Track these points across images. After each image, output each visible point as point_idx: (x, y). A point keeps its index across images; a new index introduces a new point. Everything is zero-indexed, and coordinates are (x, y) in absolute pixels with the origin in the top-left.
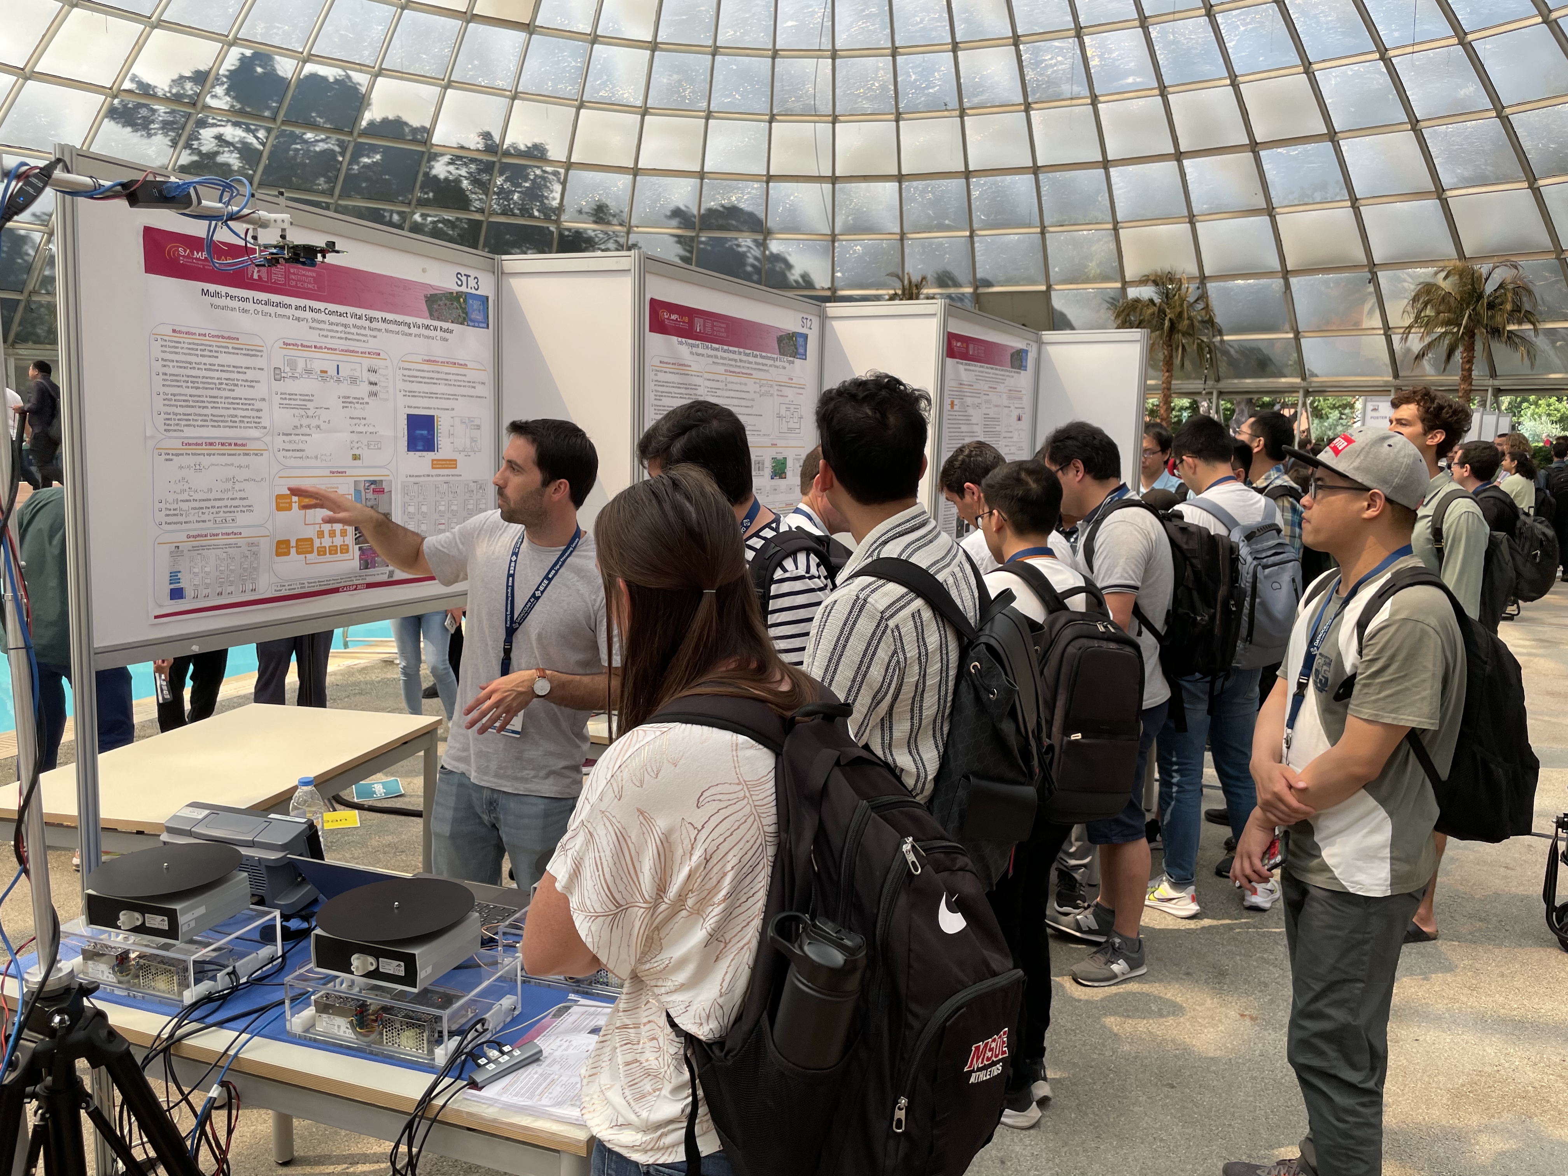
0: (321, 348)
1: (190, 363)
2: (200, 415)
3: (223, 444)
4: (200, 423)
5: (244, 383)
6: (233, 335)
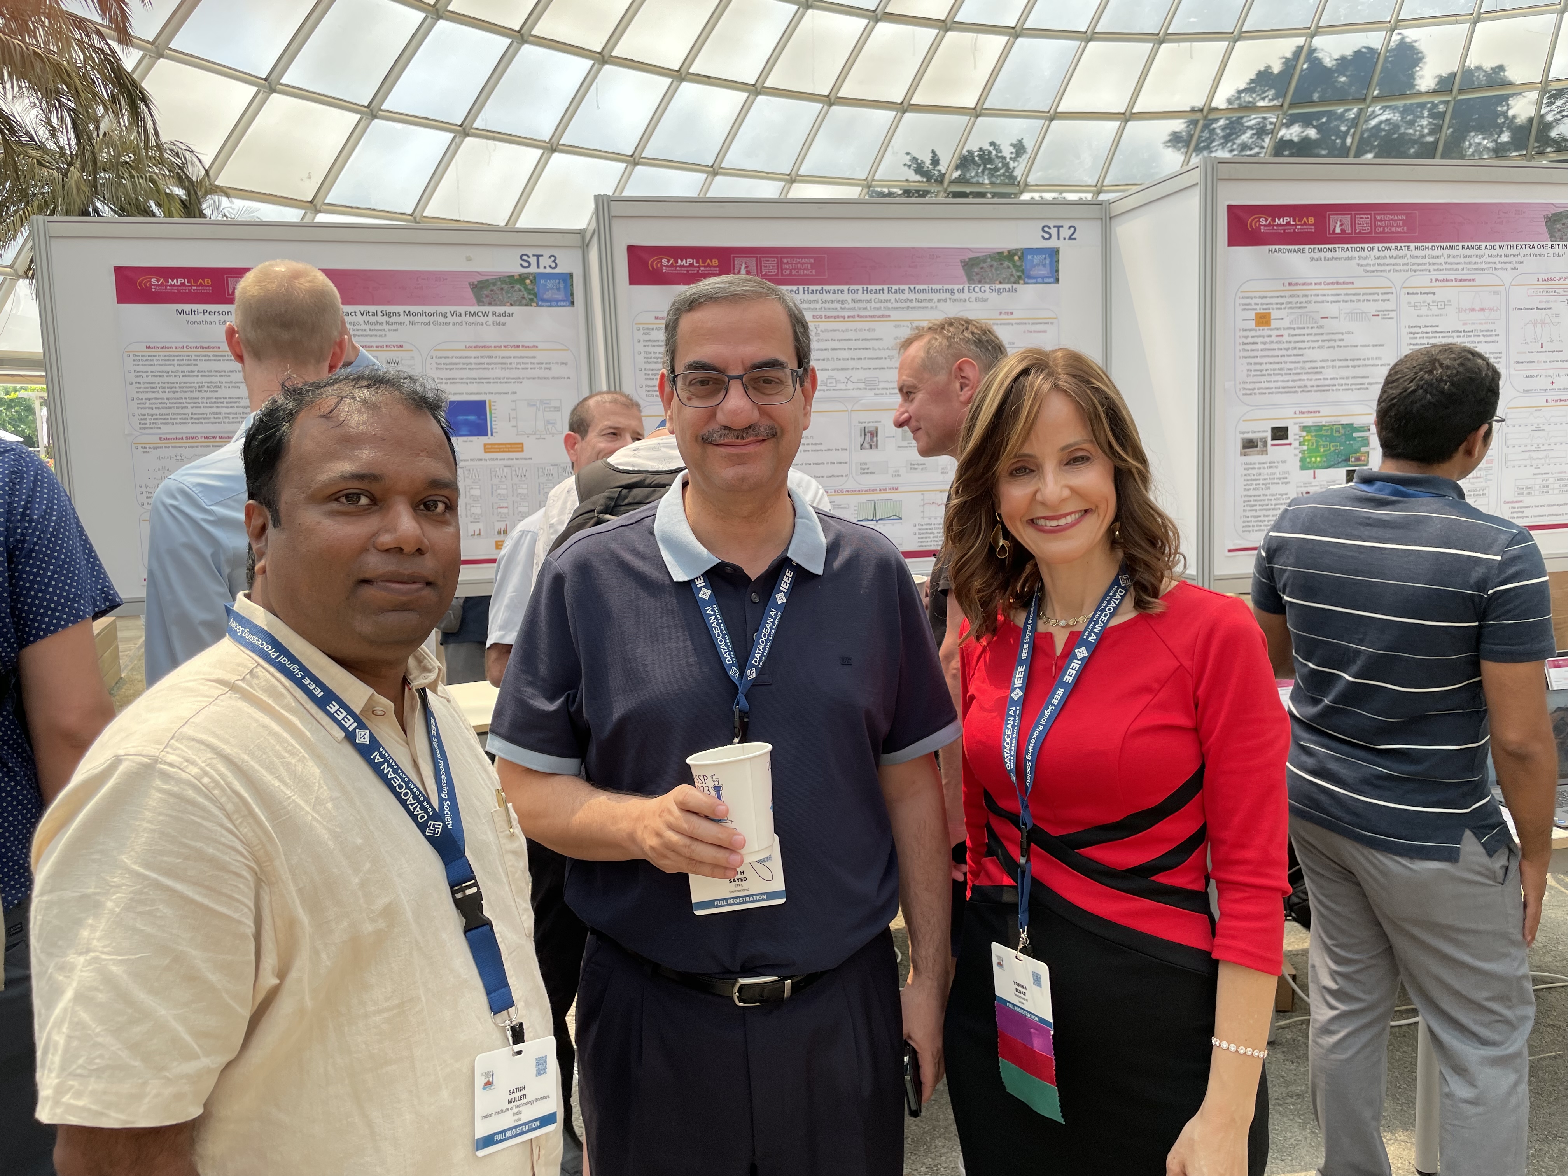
1: (166, 372)
2: (178, 414)
3: (206, 438)
4: (178, 421)
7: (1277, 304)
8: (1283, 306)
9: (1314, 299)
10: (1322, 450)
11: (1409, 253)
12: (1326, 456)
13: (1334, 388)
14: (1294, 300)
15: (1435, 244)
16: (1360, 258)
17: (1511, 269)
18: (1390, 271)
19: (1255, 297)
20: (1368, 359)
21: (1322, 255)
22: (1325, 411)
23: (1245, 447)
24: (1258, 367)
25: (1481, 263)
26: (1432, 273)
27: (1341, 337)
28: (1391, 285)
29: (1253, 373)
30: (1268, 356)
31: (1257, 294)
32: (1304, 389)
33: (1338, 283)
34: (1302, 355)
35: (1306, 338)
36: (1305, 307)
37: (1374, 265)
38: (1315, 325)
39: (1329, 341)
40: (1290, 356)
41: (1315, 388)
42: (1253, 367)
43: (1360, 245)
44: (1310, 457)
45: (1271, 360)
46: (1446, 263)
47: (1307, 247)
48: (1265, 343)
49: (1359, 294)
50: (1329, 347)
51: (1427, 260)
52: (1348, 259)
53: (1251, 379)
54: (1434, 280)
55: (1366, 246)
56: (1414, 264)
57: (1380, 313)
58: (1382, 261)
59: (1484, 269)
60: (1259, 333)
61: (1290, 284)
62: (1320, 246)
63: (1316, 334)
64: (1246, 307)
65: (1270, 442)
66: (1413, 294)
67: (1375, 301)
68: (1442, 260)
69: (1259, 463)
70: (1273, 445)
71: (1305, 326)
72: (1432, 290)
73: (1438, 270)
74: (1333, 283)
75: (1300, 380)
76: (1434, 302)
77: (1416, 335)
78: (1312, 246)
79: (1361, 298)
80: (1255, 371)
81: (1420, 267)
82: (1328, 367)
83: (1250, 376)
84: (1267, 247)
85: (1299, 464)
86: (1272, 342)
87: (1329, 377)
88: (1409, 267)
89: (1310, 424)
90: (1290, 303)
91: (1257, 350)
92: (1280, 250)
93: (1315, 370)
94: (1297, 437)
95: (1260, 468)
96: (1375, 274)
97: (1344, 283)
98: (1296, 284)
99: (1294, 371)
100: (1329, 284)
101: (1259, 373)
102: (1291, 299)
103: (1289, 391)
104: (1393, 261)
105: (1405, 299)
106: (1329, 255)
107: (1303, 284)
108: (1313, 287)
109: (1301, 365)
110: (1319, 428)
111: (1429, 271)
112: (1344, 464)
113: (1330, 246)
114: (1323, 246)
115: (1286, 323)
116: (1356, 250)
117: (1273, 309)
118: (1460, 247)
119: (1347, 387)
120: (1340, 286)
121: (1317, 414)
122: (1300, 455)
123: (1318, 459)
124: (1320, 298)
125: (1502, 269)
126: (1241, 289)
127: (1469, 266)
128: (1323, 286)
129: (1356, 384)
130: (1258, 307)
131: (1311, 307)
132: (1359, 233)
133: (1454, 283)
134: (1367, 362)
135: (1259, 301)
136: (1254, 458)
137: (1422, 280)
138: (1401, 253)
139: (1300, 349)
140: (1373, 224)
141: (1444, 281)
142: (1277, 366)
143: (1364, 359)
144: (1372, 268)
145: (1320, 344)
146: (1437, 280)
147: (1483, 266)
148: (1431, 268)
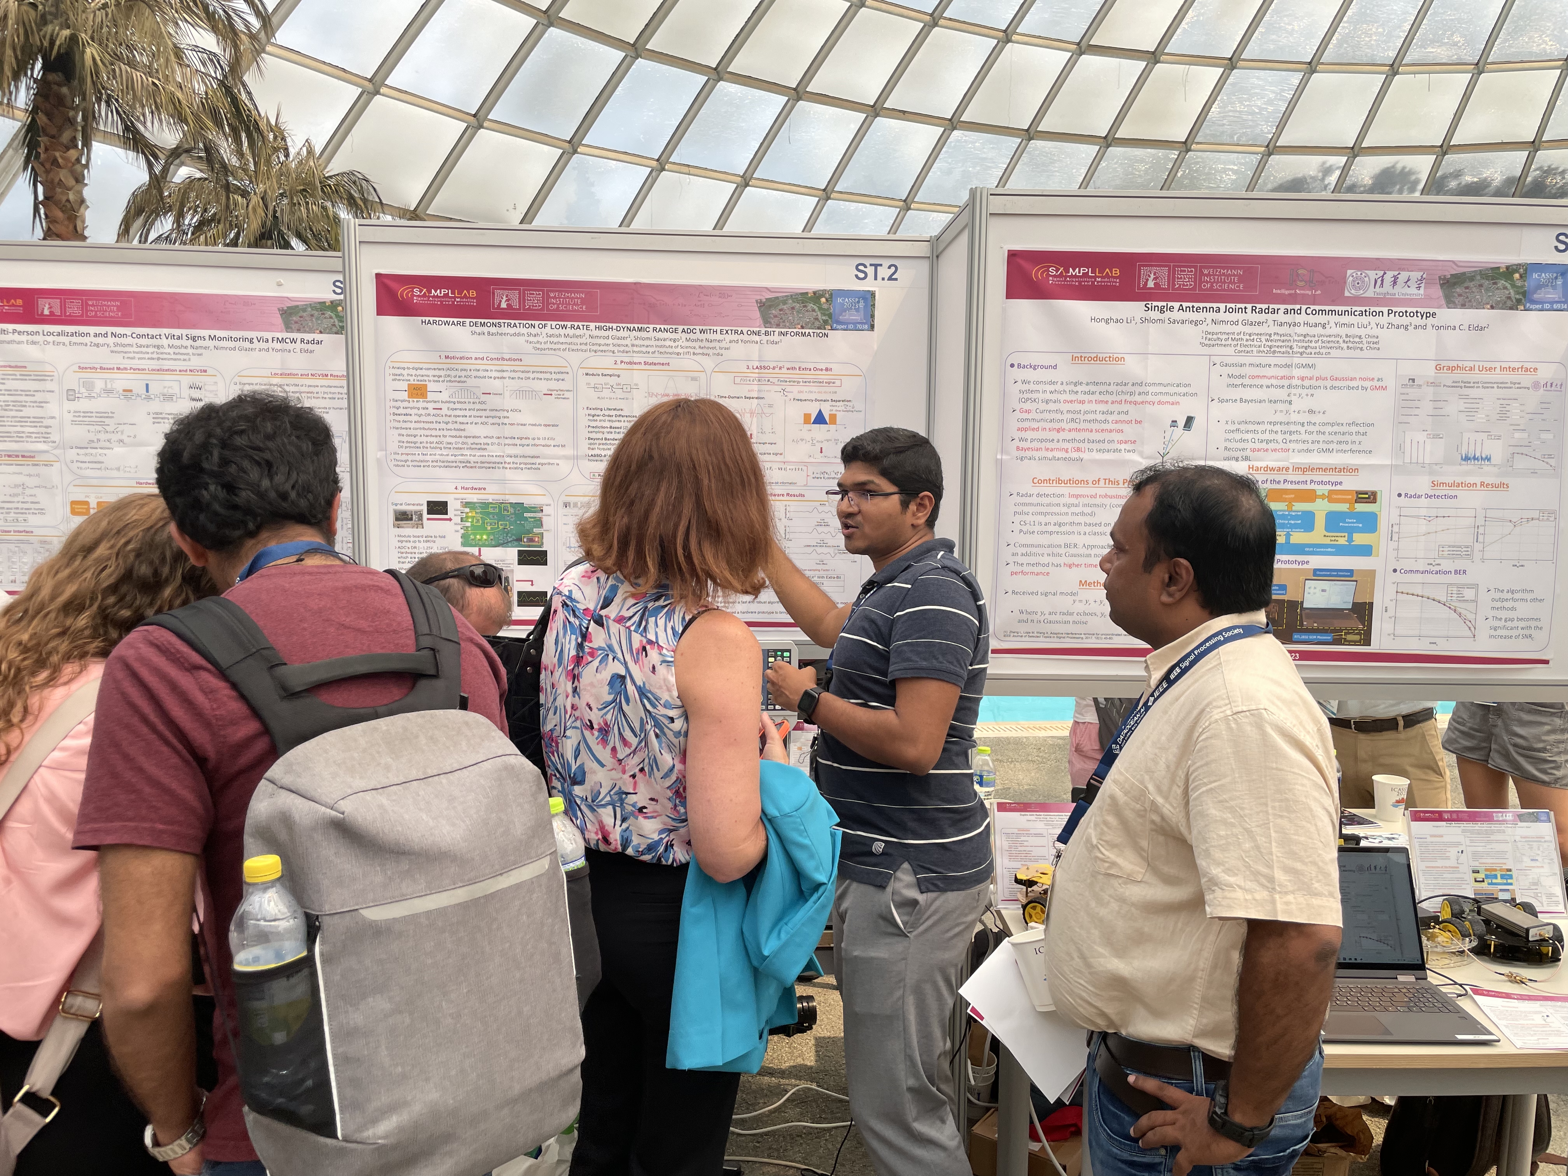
0: (126, 369)
5: (32, 404)
6: (19, 364)
7: (434, 376)
8: (441, 379)
9: (474, 373)
10: (489, 528)
11: (588, 333)
12: (493, 534)
13: (501, 466)
14: (453, 373)
15: (620, 325)
16: (530, 335)
17: (714, 354)
18: (564, 350)
19: (408, 368)
20: (539, 439)
21: (485, 329)
22: (492, 488)
23: (397, 519)
24: (412, 439)
25: (676, 347)
26: (617, 354)
27: (505, 414)
28: (566, 364)
29: (405, 445)
30: (424, 429)
31: (411, 365)
32: (467, 465)
33: (503, 359)
34: (464, 430)
35: (468, 413)
36: (465, 382)
37: (546, 343)
38: (477, 401)
39: (493, 417)
40: (451, 430)
41: (479, 465)
42: (405, 439)
43: (530, 322)
44: (475, 535)
45: (428, 433)
46: (633, 345)
47: (468, 320)
48: (420, 416)
49: (529, 372)
50: (493, 424)
51: (610, 341)
52: (515, 334)
53: (403, 451)
54: (619, 362)
55: (537, 323)
56: (593, 344)
57: (553, 393)
58: (555, 340)
59: (678, 354)
60: (411, 405)
61: (447, 357)
62: (483, 321)
63: (478, 410)
64: (396, 377)
65: (425, 516)
66: (593, 375)
67: (547, 379)
68: (628, 342)
69: (414, 537)
70: (428, 519)
71: (467, 400)
72: (617, 372)
73: (623, 352)
74: (498, 359)
75: (462, 455)
76: (619, 384)
77: (595, 418)
78: (474, 320)
79: (532, 376)
80: (407, 442)
81: (602, 348)
82: (493, 444)
83: (402, 447)
84: (421, 318)
85: (460, 540)
86: (429, 415)
87: (494, 454)
88: (588, 347)
89: (475, 501)
90: (449, 376)
91: (411, 422)
92: (434, 322)
93: (479, 446)
94: (459, 513)
95: (415, 542)
96: (547, 352)
97: (510, 359)
98: (453, 358)
99: (454, 445)
100: (492, 359)
101: (413, 445)
102: (448, 372)
103: (448, 465)
104: (569, 340)
105: (583, 380)
106: (493, 330)
107: (461, 358)
108: (473, 361)
109: (465, 440)
110: (485, 505)
111: (613, 352)
112: (516, 543)
113: (495, 321)
114: (486, 321)
115: (445, 396)
116: (524, 326)
117: (430, 381)
118: (651, 329)
119: (515, 466)
120: (505, 362)
121: (483, 491)
122: (462, 531)
123: (485, 537)
124: (481, 374)
125: (703, 354)
126: (392, 359)
127: (662, 350)
128: (485, 361)
129: (526, 464)
130: (411, 378)
131: (471, 382)
132: (529, 309)
133: (643, 367)
134: (537, 442)
135: (414, 372)
136: (408, 531)
137: (606, 362)
138: (578, 332)
139: (461, 423)
140: (546, 300)
141: (631, 363)
142: (435, 440)
143: (534, 439)
144: (543, 346)
145: (484, 420)
146: (622, 362)
147: (679, 350)
148: (616, 349)
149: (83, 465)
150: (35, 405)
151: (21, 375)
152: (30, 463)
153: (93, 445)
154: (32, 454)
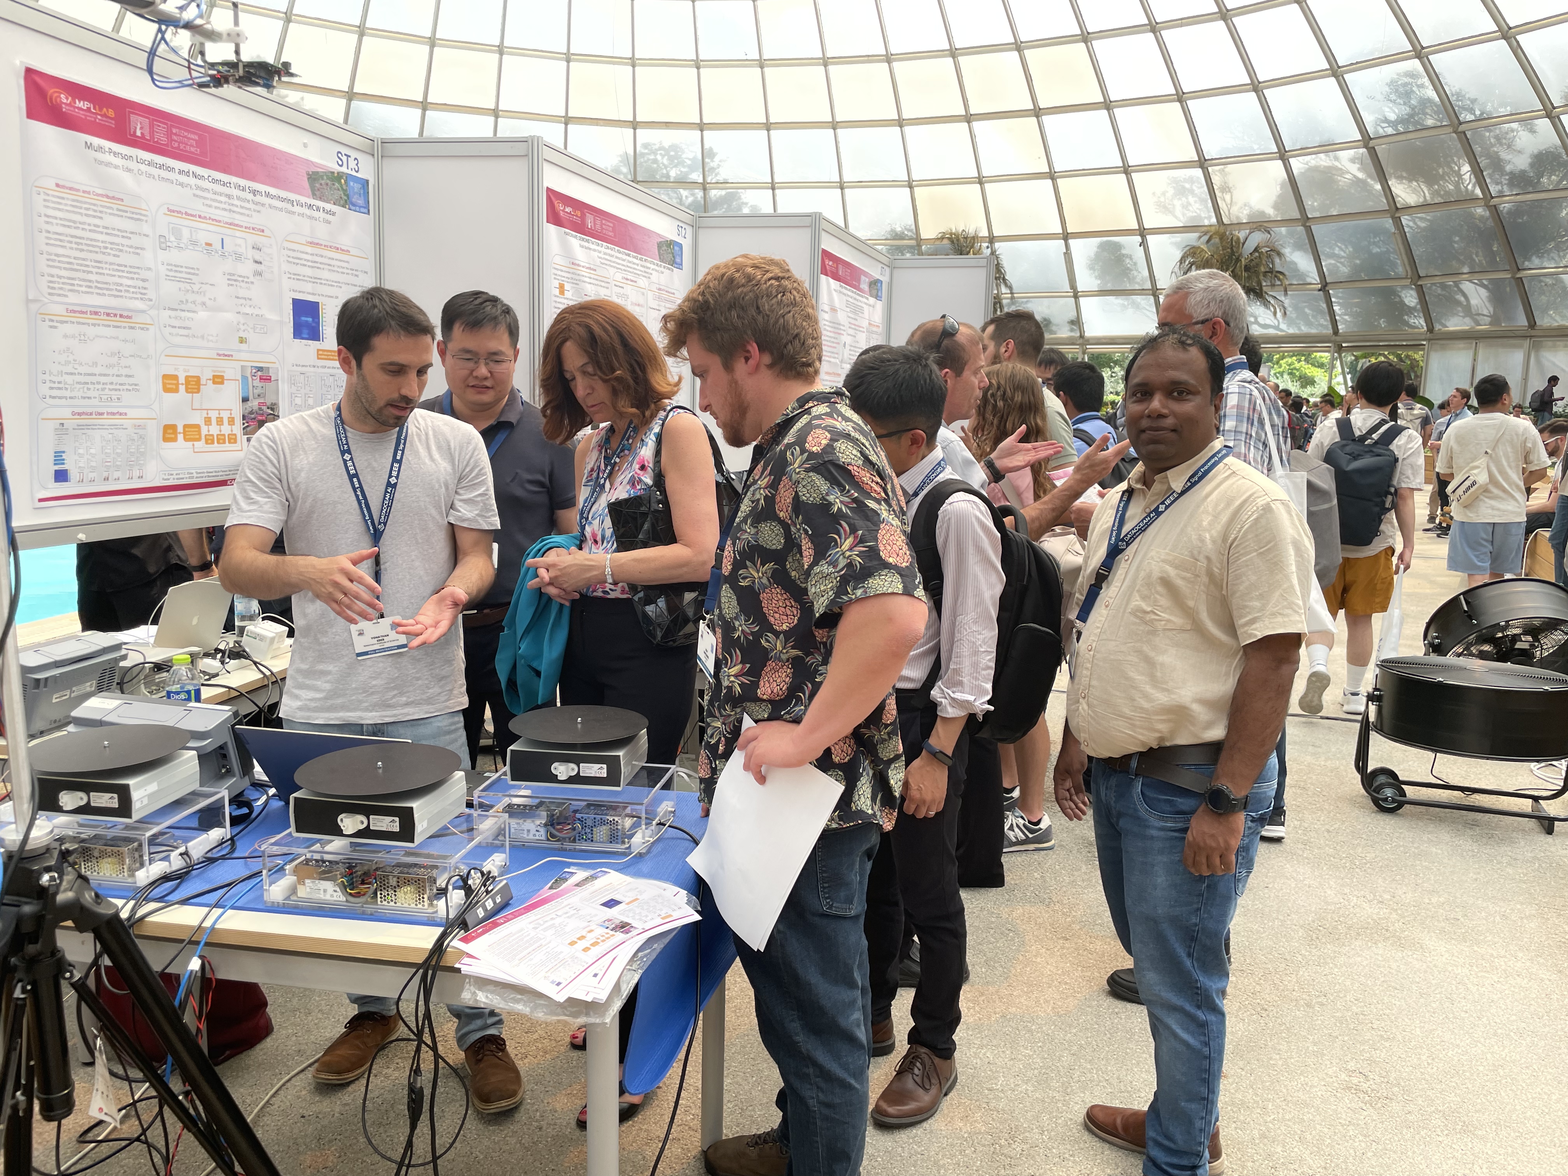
0: (206, 218)
1: (74, 222)
2: (84, 280)
3: (108, 315)
4: (84, 289)
5: (129, 249)
6: (117, 195)
149: (174, 331)
150: (131, 250)
151: (118, 210)
152: (126, 325)
153: (183, 307)
154: (130, 314)
